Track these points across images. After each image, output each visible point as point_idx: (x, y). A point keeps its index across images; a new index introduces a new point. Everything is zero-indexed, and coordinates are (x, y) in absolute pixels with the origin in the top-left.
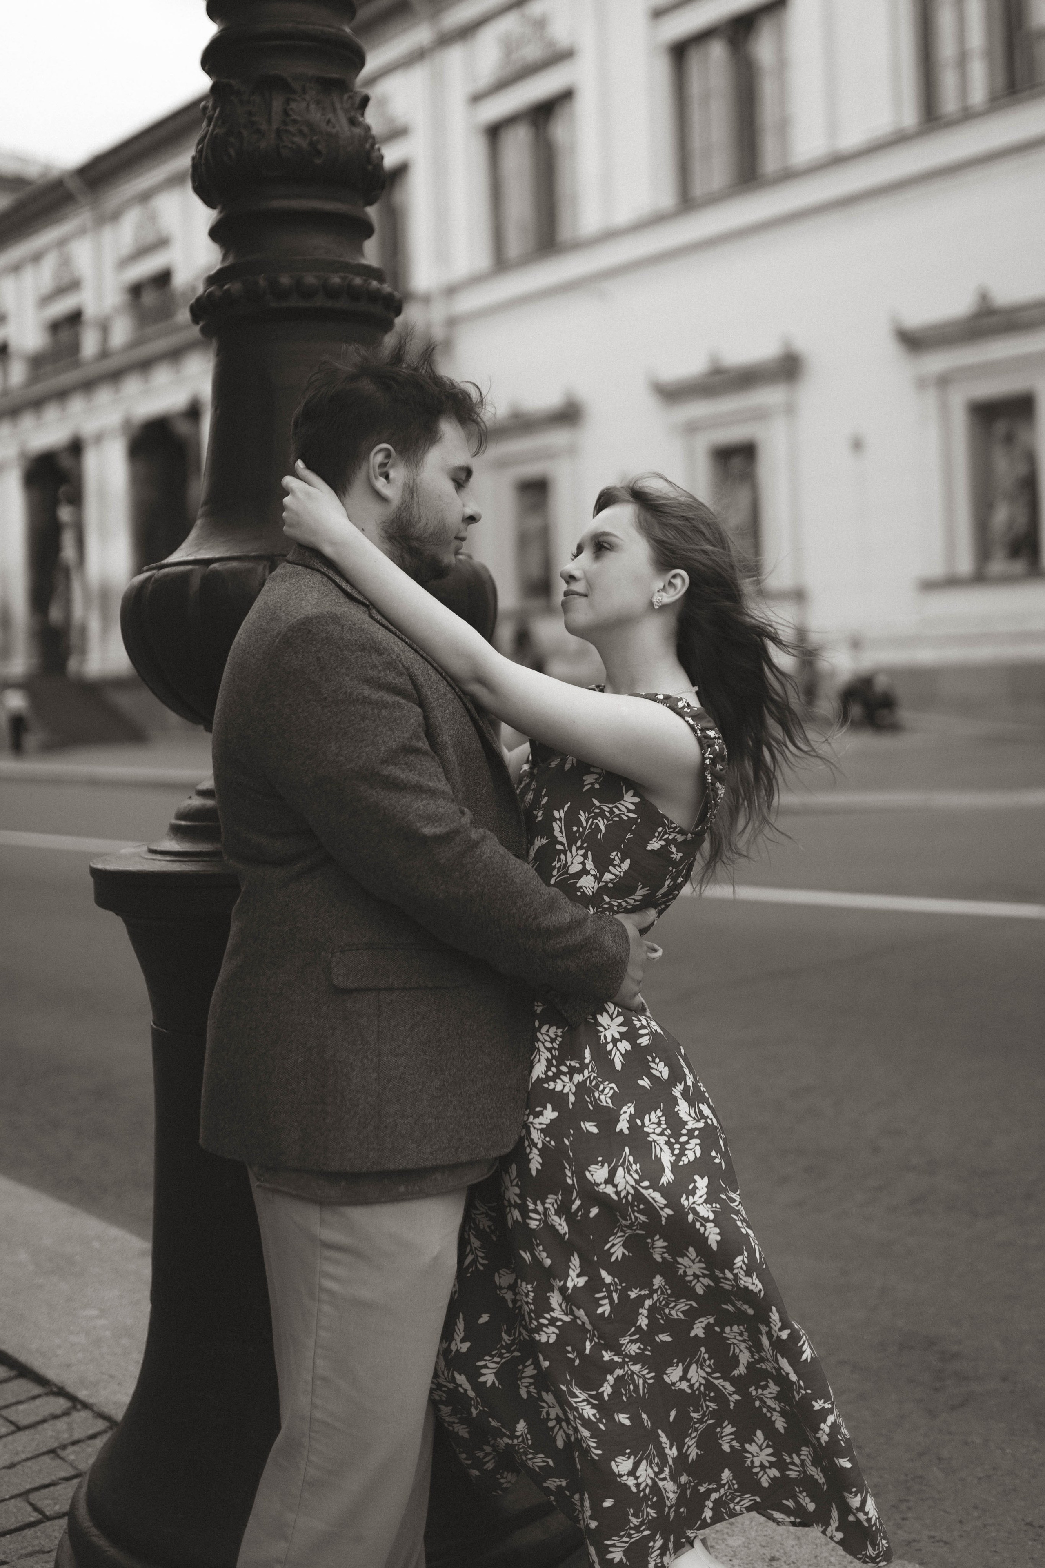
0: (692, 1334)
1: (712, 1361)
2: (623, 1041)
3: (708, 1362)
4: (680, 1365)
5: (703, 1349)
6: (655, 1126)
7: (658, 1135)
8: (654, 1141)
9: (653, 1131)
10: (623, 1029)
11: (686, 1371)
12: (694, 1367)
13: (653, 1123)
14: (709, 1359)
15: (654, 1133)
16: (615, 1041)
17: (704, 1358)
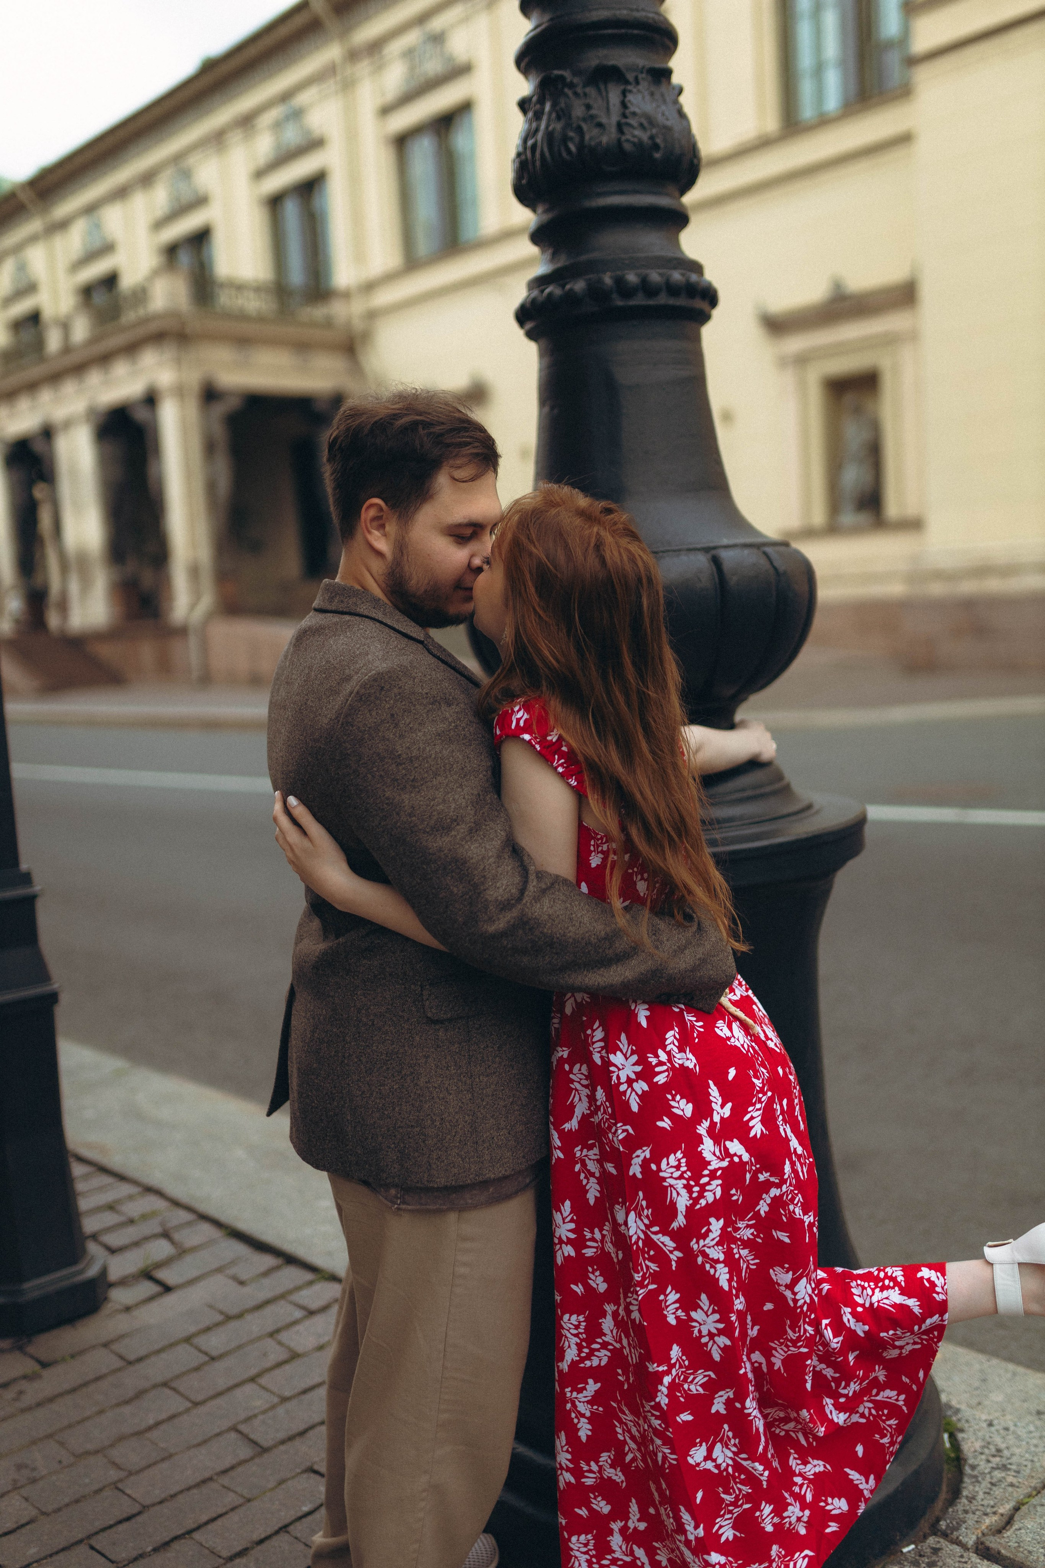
0: (713, 1411)
1: (737, 1440)
2: (639, 1081)
3: (733, 1441)
4: (704, 1444)
5: (726, 1427)
6: (673, 1170)
7: (676, 1179)
8: (671, 1186)
9: (670, 1175)
10: (638, 1069)
11: (710, 1450)
12: (718, 1445)
13: (672, 1167)
14: (734, 1437)
15: (671, 1177)
16: (630, 1082)
17: (728, 1436)
